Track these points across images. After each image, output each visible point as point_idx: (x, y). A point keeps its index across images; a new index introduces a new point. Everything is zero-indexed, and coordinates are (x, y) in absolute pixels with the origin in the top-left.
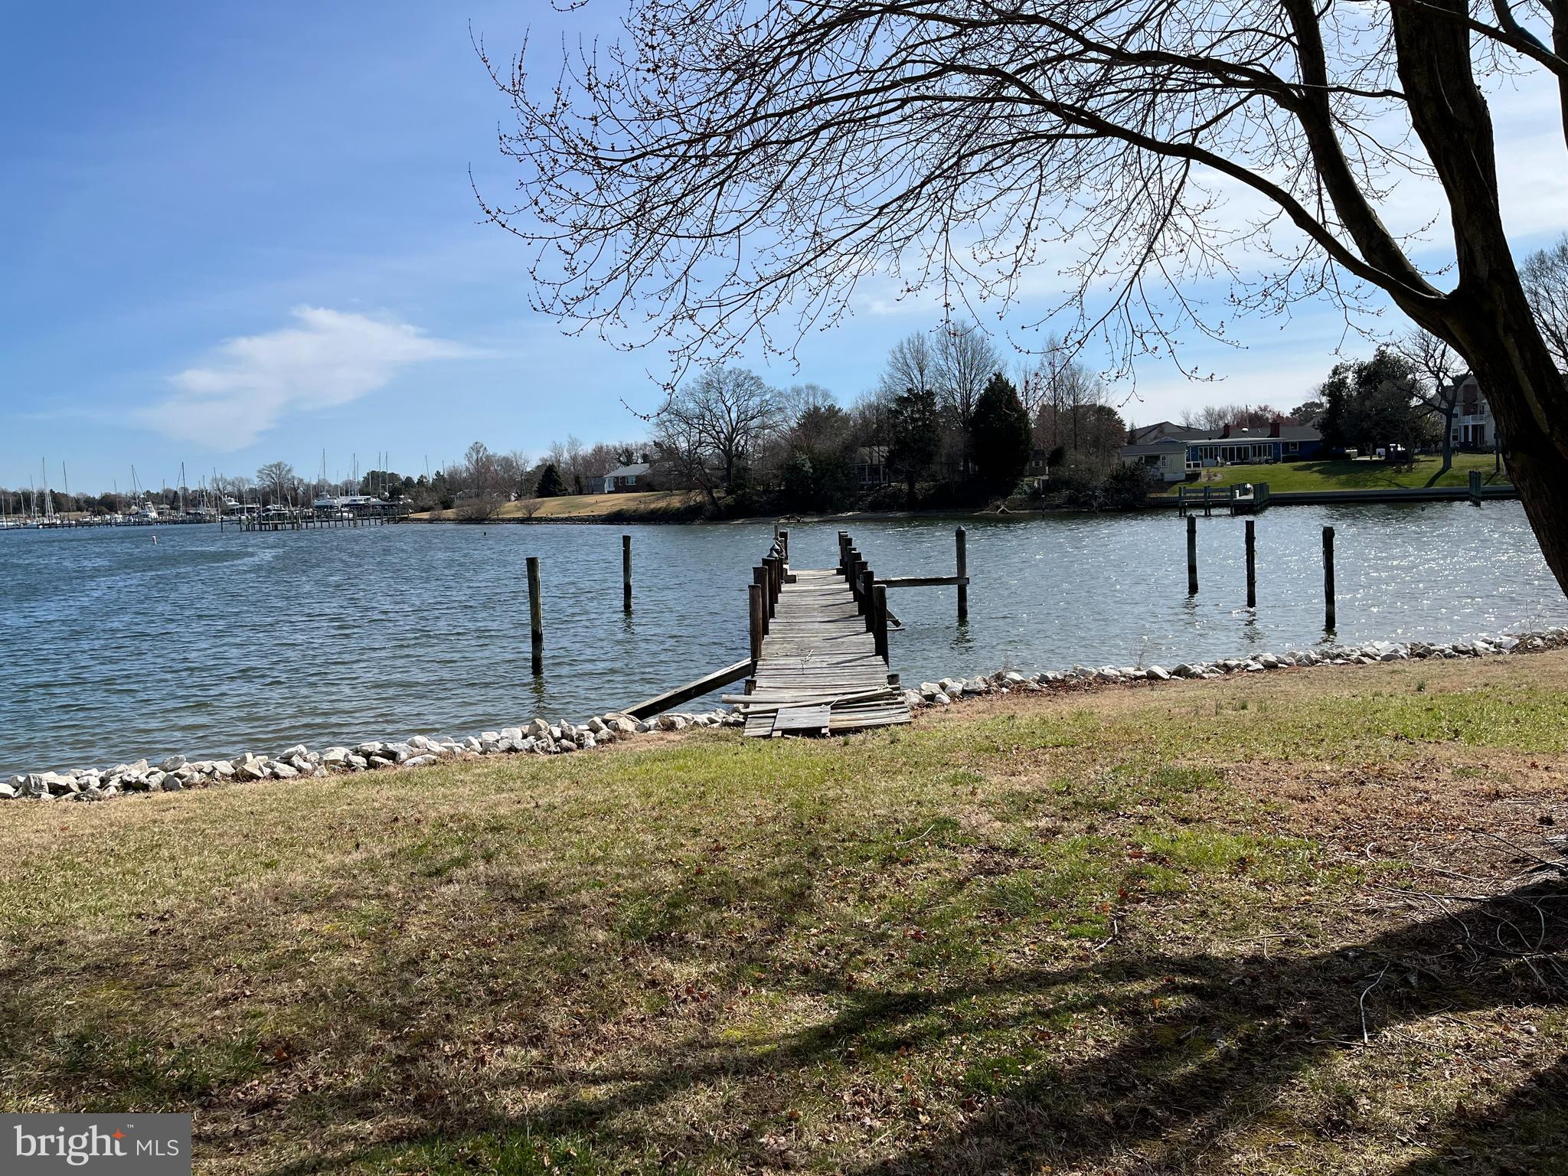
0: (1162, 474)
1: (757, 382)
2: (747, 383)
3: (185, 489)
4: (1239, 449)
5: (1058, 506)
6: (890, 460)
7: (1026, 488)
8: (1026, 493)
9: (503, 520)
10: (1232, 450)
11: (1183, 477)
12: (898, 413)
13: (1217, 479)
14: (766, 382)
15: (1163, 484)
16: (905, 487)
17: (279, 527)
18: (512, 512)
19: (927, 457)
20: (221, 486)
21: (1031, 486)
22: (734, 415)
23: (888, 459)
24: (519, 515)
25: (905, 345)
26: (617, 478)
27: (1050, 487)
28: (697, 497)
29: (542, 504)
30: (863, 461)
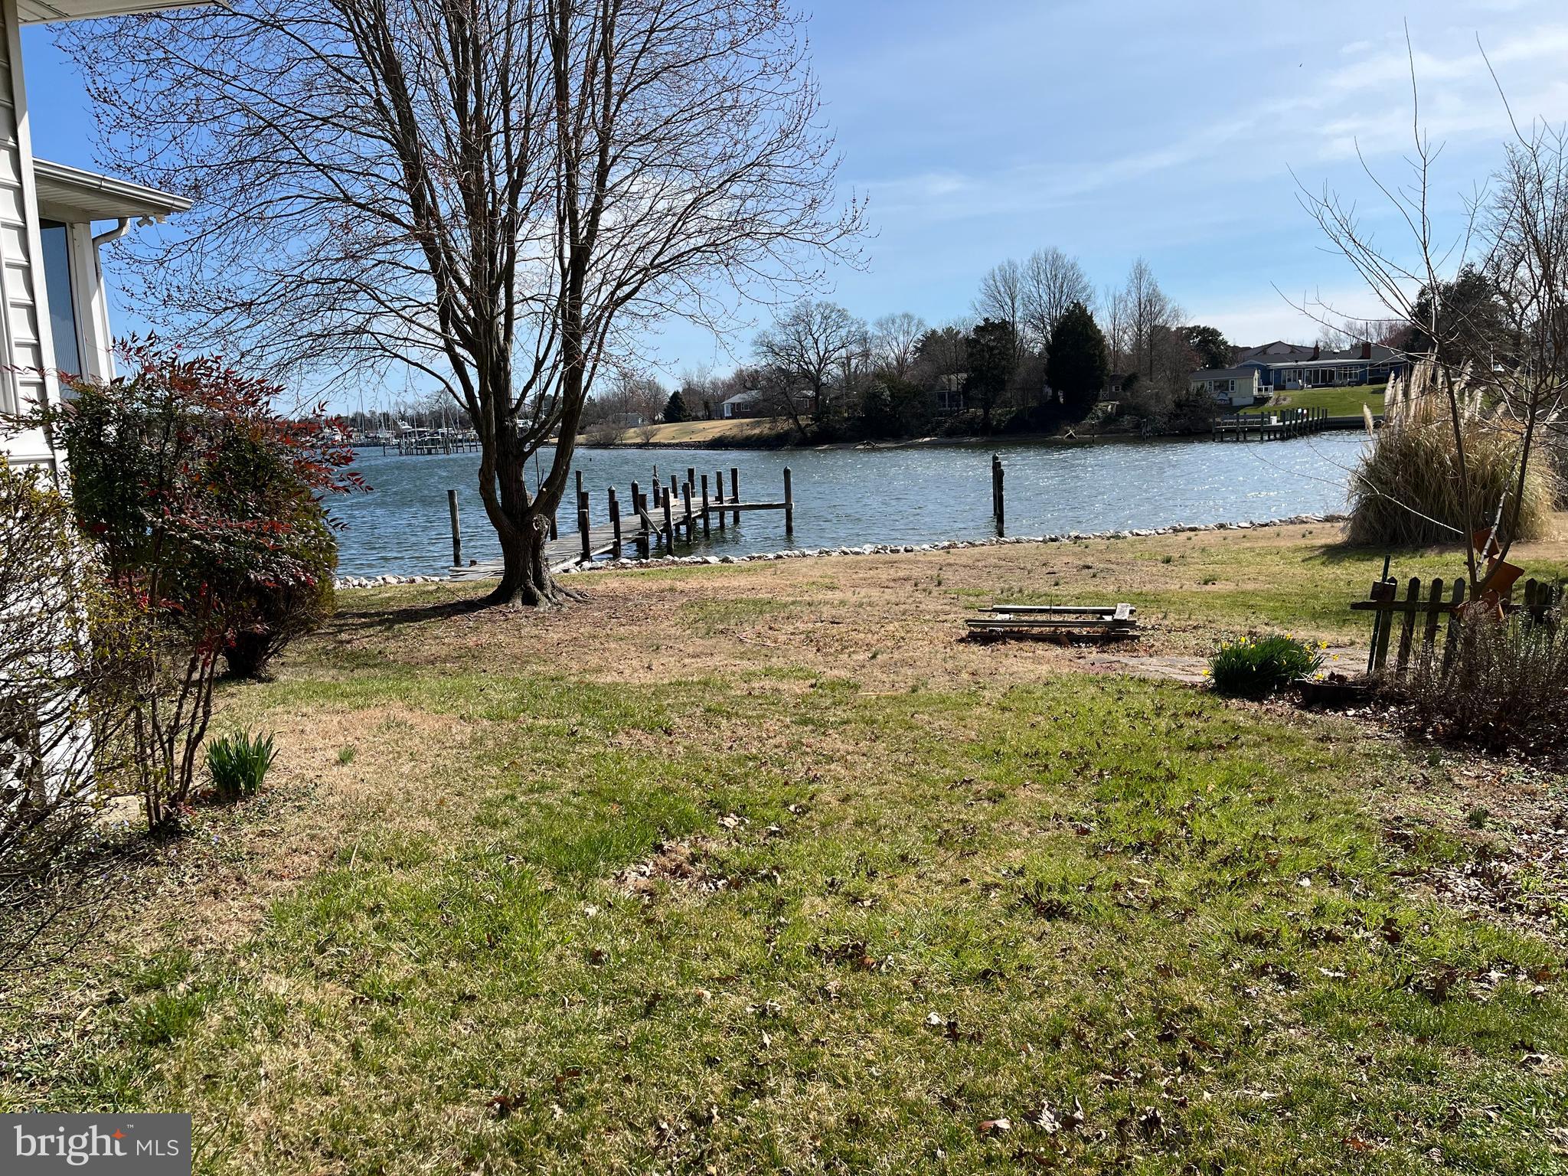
0: (1231, 399)
1: (842, 314)
2: (834, 316)
3: (373, 413)
4: (1324, 372)
5: (1126, 431)
6: (968, 385)
7: (1100, 414)
8: (1098, 418)
9: (625, 445)
10: (1317, 372)
11: (1251, 401)
12: (976, 341)
13: (1285, 403)
14: (852, 314)
15: (1231, 409)
16: (980, 412)
17: (433, 451)
18: (632, 438)
19: (999, 384)
20: (402, 410)
21: (1104, 412)
22: (821, 347)
23: (964, 386)
24: (638, 440)
25: (997, 271)
26: (733, 404)
27: (1120, 412)
28: (784, 425)
29: (658, 430)
30: (943, 388)
